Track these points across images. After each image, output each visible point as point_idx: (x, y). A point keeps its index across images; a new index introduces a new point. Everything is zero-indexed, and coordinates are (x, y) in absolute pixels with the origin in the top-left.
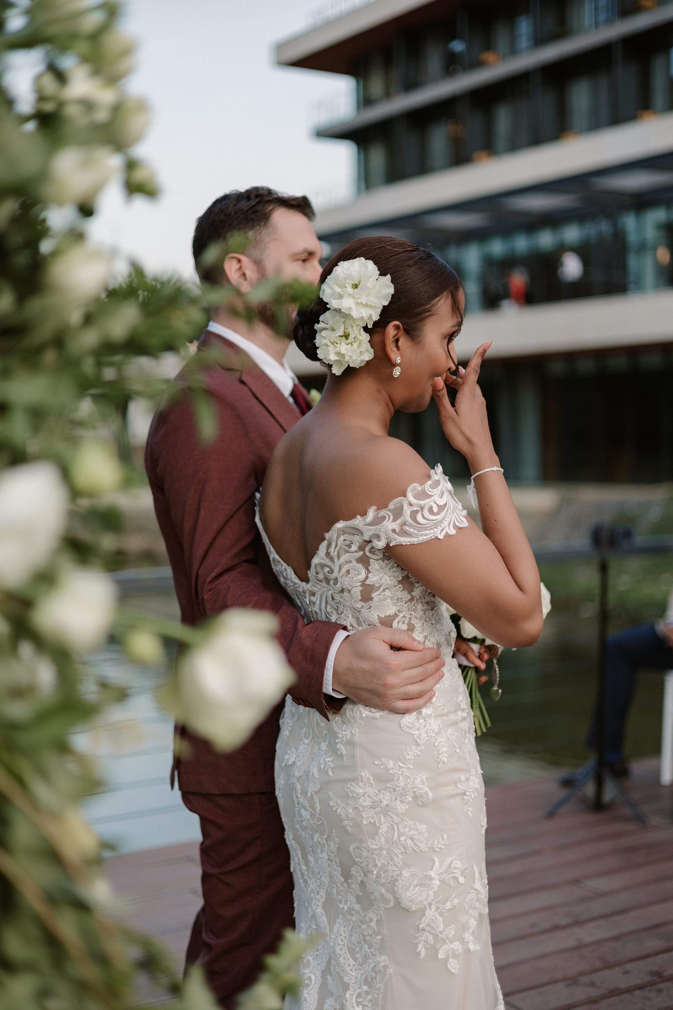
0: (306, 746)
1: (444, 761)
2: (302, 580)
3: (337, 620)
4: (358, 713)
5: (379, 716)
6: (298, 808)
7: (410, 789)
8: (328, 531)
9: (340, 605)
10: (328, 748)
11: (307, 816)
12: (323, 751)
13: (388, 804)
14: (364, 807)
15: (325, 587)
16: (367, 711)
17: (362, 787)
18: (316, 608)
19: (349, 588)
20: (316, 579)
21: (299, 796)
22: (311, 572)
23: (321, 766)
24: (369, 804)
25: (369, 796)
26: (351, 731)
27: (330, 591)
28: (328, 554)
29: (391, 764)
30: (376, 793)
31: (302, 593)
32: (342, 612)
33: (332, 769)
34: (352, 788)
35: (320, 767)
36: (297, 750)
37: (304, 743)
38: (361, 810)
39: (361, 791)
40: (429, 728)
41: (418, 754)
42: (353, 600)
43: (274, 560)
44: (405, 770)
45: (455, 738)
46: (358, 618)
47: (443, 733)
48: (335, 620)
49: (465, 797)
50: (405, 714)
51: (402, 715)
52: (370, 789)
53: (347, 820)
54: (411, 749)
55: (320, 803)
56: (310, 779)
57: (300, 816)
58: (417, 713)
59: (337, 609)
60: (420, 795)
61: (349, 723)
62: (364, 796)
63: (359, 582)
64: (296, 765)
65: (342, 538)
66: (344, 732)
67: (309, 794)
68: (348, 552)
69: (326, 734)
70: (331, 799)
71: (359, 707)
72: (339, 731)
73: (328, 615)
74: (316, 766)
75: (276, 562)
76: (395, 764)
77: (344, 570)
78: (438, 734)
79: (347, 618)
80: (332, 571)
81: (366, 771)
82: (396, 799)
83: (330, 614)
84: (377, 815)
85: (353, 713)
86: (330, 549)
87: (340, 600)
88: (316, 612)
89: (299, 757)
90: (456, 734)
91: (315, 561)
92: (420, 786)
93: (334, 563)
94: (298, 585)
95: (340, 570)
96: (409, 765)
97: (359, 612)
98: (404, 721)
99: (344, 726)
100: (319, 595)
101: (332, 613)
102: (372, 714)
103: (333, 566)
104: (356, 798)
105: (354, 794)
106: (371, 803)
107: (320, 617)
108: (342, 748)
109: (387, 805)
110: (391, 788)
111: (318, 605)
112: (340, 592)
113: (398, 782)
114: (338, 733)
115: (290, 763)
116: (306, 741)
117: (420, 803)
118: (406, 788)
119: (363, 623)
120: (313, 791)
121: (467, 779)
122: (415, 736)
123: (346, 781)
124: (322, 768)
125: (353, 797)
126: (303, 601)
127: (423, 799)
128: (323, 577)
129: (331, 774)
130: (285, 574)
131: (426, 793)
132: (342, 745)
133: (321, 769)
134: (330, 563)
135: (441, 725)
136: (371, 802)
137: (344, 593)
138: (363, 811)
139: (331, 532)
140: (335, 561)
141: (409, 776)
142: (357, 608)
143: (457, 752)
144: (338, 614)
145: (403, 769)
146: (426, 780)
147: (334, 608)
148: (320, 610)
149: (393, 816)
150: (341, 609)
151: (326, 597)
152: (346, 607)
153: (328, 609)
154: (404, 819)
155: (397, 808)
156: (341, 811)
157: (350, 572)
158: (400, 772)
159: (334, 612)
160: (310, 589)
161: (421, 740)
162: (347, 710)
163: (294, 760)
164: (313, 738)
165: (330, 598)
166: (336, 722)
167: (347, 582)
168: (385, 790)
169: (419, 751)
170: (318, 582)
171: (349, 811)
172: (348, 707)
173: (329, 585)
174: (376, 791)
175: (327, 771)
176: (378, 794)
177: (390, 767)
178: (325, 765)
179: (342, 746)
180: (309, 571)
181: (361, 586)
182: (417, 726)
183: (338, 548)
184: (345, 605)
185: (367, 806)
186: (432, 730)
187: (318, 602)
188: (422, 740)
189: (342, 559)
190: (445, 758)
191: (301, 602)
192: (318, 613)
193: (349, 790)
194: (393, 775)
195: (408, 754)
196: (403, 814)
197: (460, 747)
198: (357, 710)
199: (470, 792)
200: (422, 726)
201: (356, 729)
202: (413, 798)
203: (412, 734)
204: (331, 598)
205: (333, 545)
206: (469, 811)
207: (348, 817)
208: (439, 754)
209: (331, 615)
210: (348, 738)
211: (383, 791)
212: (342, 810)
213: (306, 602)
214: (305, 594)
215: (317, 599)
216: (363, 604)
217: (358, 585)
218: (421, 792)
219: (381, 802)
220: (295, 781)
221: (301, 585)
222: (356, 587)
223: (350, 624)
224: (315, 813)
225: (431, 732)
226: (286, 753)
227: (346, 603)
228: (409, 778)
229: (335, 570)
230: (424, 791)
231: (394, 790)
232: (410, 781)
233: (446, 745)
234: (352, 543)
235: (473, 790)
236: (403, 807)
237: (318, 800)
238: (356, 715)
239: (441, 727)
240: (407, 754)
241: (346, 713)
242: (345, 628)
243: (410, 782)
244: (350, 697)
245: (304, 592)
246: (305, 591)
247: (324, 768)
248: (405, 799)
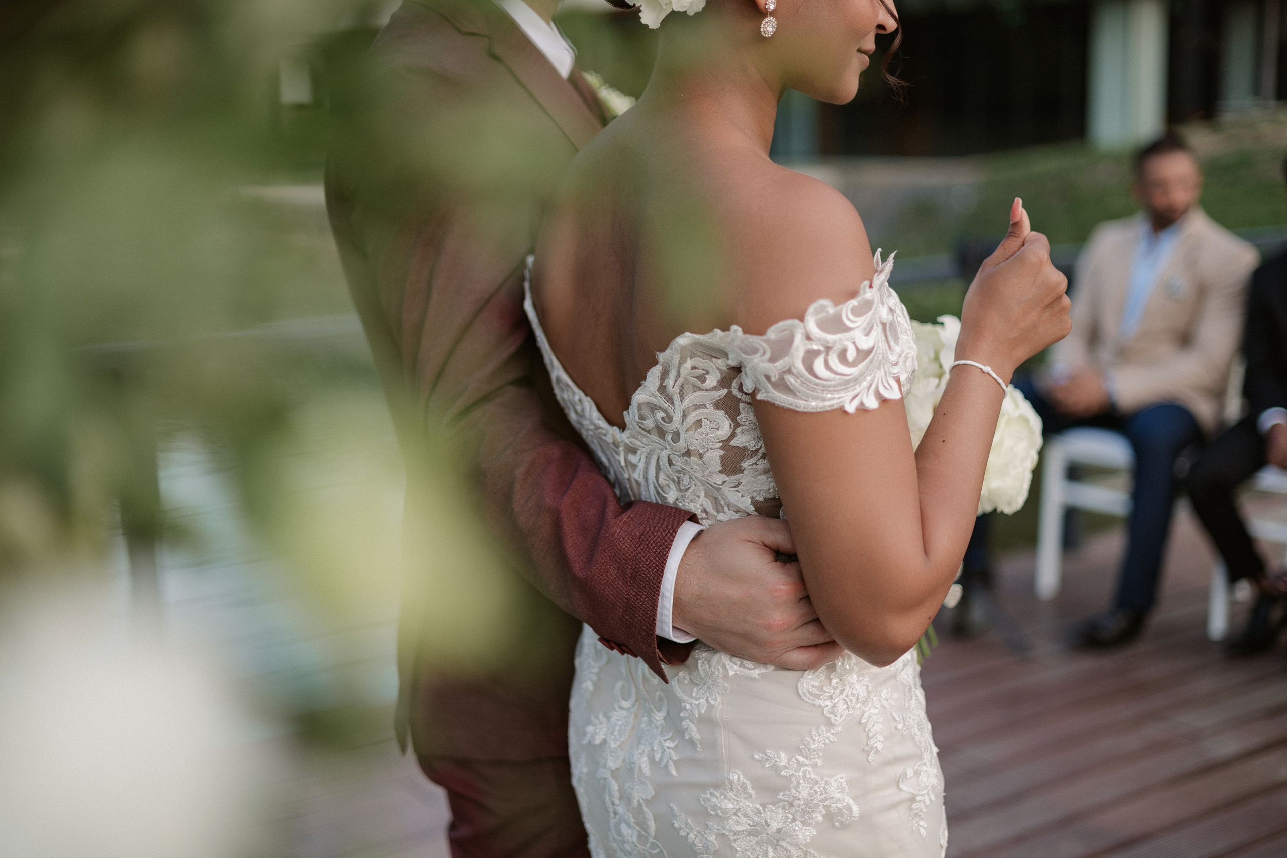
0: (624, 713)
1: (877, 750)
2: (611, 423)
3: (677, 499)
4: (720, 668)
5: (758, 674)
6: (615, 820)
7: (819, 801)
8: (663, 350)
9: (684, 475)
10: (665, 721)
11: (631, 837)
12: (656, 727)
13: (780, 828)
14: (736, 833)
15: (656, 443)
16: (736, 665)
17: (732, 800)
18: (638, 475)
19: (701, 452)
20: (640, 427)
21: (617, 802)
22: (630, 413)
23: (655, 755)
24: (745, 828)
25: (746, 815)
26: (707, 700)
27: (665, 451)
28: (662, 389)
29: (783, 759)
30: (758, 809)
31: (611, 445)
32: (687, 487)
33: (676, 763)
34: (714, 800)
35: (654, 757)
36: (608, 718)
37: (621, 708)
38: (732, 838)
39: (730, 806)
40: (850, 693)
41: (831, 740)
42: (708, 471)
43: (558, 380)
44: (809, 768)
45: (894, 703)
46: (716, 499)
47: (875, 699)
48: (674, 500)
49: (915, 806)
50: (806, 670)
51: (799, 673)
52: (747, 803)
53: (707, 854)
54: (818, 733)
55: (655, 820)
56: (636, 776)
57: (619, 833)
58: (827, 668)
59: (679, 481)
60: (836, 811)
61: (704, 684)
62: (735, 814)
63: (719, 442)
64: (608, 746)
65: (689, 364)
66: (694, 701)
67: (636, 802)
68: (700, 389)
69: (660, 698)
70: (676, 816)
71: (721, 657)
72: (685, 697)
73: (660, 490)
74: (646, 754)
75: (562, 385)
76: (789, 760)
77: (691, 419)
78: (865, 702)
79: (697, 498)
80: (669, 418)
81: (739, 772)
82: (794, 820)
83: (666, 488)
84: (760, 847)
85: (710, 667)
86: (666, 381)
87: (684, 467)
88: (637, 481)
89: (612, 733)
90: (896, 695)
91: (639, 397)
92: (837, 796)
93: (673, 405)
94: (604, 432)
95: (684, 418)
96: (816, 760)
97: (719, 489)
98: (805, 685)
99: (695, 690)
100: (645, 454)
101: (669, 487)
102: (746, 670)
103: (672, 410)
104: (722, 817)
105: (719, 811)
106: (749, 827)
107: (646, 491)
108: (694, 731)
109: (779, 831)
110: (785, 801)
111: (642, 471)
112: (684, 455)
113: (798, 791)
114: (684, 701)
115: (597, 742)
116: (626, 704)
117: (837, 824)
118: (812, 800)
119: (726, 508)
120: (643, 799)
121: (917, 773)
122: (826, 709)
123: (703, 787)
124: (657, 759)
125: (717, 815)
126: (612, 459)
127: (843, 818)
128: (653, 426)
129: (674, 772)
130: (579, 408)
131: (849, 808)
132: (694, 724)
133: (654, 760)
134: (666, 405)
135: (870, 685)
136: (749, 825)
137: (692, 458)
138: (735, 840)
139: (668, 351)
140: (675, 401)
141: (816, 779)
142: (715, 483)
143: (899, 730)
144: (680, 490)
145: (805, 768)
146: (846, 784)
147: (673, 480)
148: (646, 479)
149: (790, 849)
150: (684, 483)
151: (658, 460)
152: (695, 479)
153: (661, 480)
154: (810, 853)
155: (797, 835)
156: (695, 838)
157: (703, 424)
158: (801, 774)
159: (672, 486)
160: (627, 441)
161: (836, 716)
162: (699, 662)
163: (604, 737)
164: (637, 701)
165: (664, 462)
166: (679, 681)
167: (697, 440)
168: (774, 804)
169: (832, 734)
170: (643, 432)
171: (709, 839)
172: (700, 656)
173: (665, 441)
174: (758, 806)
175: (666, 766)
176: (762, 811)
177: (782, 764)
178: (662, 753)
179: (693, 726)
180: (625, 413)
181: (722, 448)
182: (827, 691)
183: (681, 380)
184: (693, 477)
185: (743, 831)
186: (854, 696)
187: (641, 466)
188: (839, 715)
189: (687, 401)
190: (880, 743)
191: (609, 460)
192: (642, 484)
193: (708, 804)
194: (788, 778)
195: (814, 740)
196: (807, 845)
197: (903, 719)
198: (718, 663)
199: (923, 795)
200: (838, 691)
201: (718, 696)
202: (824, 816)
203: (820, 706)
204: (667, 462)
205: (673, 374)
206: (921, 828)
207: (709, 849)
208: (869, 738)
209: (667, 491)
210: (703, 712)
211: (770, 806)
212: (696, 836)
213: (619, 462)
214: (618, 448)
215: (640, 459)
216: (725, 478)
217: (717, 447)
218: (839, 806)
219: (768, 825)
220: (608, 775)
221: (611, 432)
222: (712, 449)
223: (702, 508)
224: (646, 835)
225: (854, 699)
226: (589, 722)
227: (694, 474)
228: (817, 782)
229: (674, 418)
230: (845, 804)
231: (791, 805)
232: (819, 788)
233: (880, 721)
234: (708, 373)
235: (928, 791)
236: (808, 833)
237: (651, 815)
238: (717, 673)
239: (870, 689)
240: (811, 741)
241: (697, 666)
242: (693, 518)
243: (819, 790)
244: (704, 641)
245: (616, 445)
246: (616, 443)
247: (661, 759)
248: (810, 819)
